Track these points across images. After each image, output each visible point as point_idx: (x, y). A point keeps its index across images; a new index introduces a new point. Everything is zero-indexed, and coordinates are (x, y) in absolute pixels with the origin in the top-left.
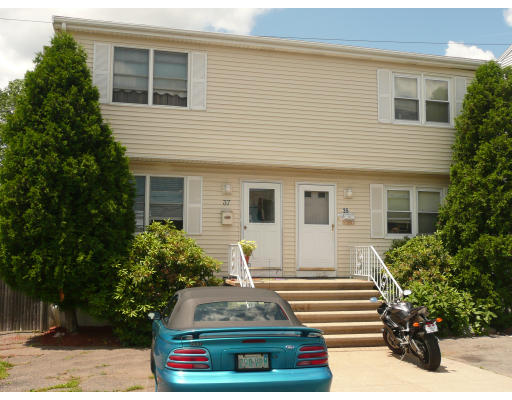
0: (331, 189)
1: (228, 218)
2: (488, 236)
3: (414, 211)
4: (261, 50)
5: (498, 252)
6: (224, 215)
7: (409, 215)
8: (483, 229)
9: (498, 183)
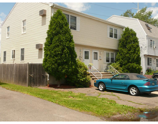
0: (98, 52)
1: (81, 58)
2: (130, 64)
3: (110, 57)
4: (89, 18)
5: (132, 66)
6: (81, 57)
7: (109, 58)
8: (128, 62)
9: (132, 53)
